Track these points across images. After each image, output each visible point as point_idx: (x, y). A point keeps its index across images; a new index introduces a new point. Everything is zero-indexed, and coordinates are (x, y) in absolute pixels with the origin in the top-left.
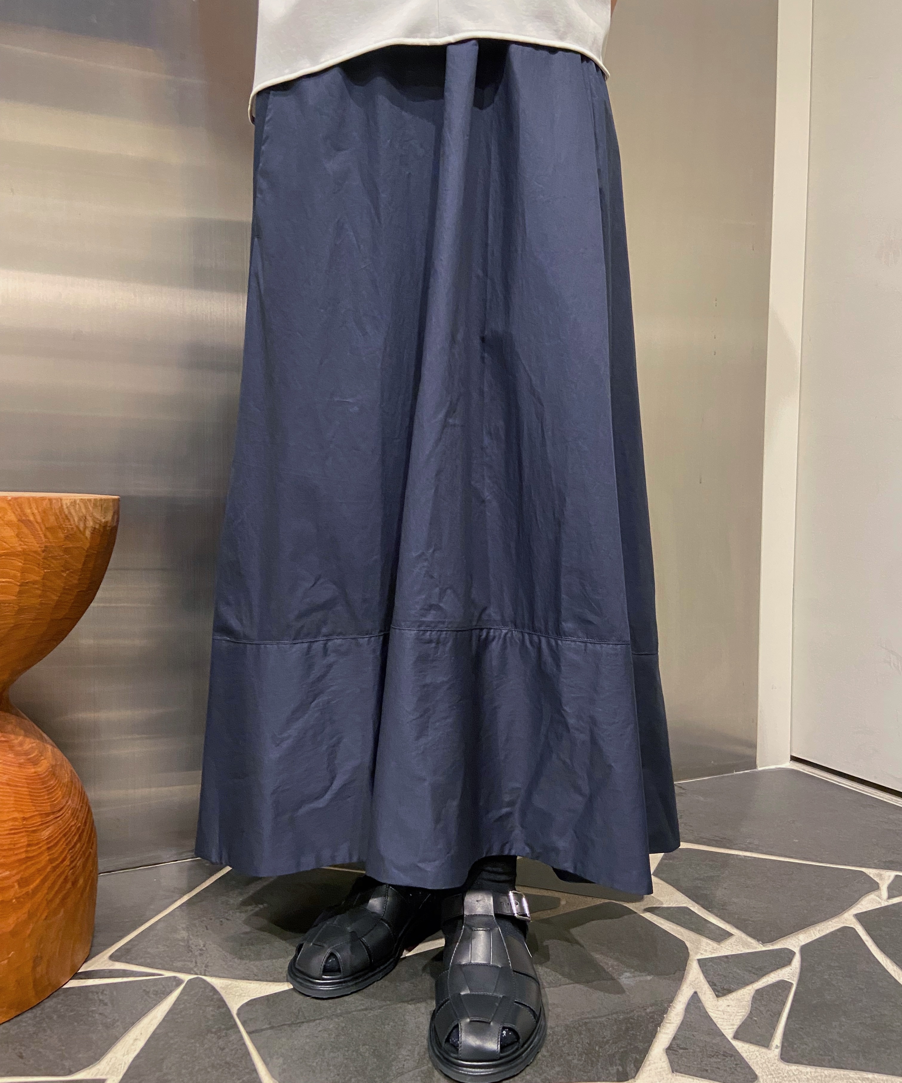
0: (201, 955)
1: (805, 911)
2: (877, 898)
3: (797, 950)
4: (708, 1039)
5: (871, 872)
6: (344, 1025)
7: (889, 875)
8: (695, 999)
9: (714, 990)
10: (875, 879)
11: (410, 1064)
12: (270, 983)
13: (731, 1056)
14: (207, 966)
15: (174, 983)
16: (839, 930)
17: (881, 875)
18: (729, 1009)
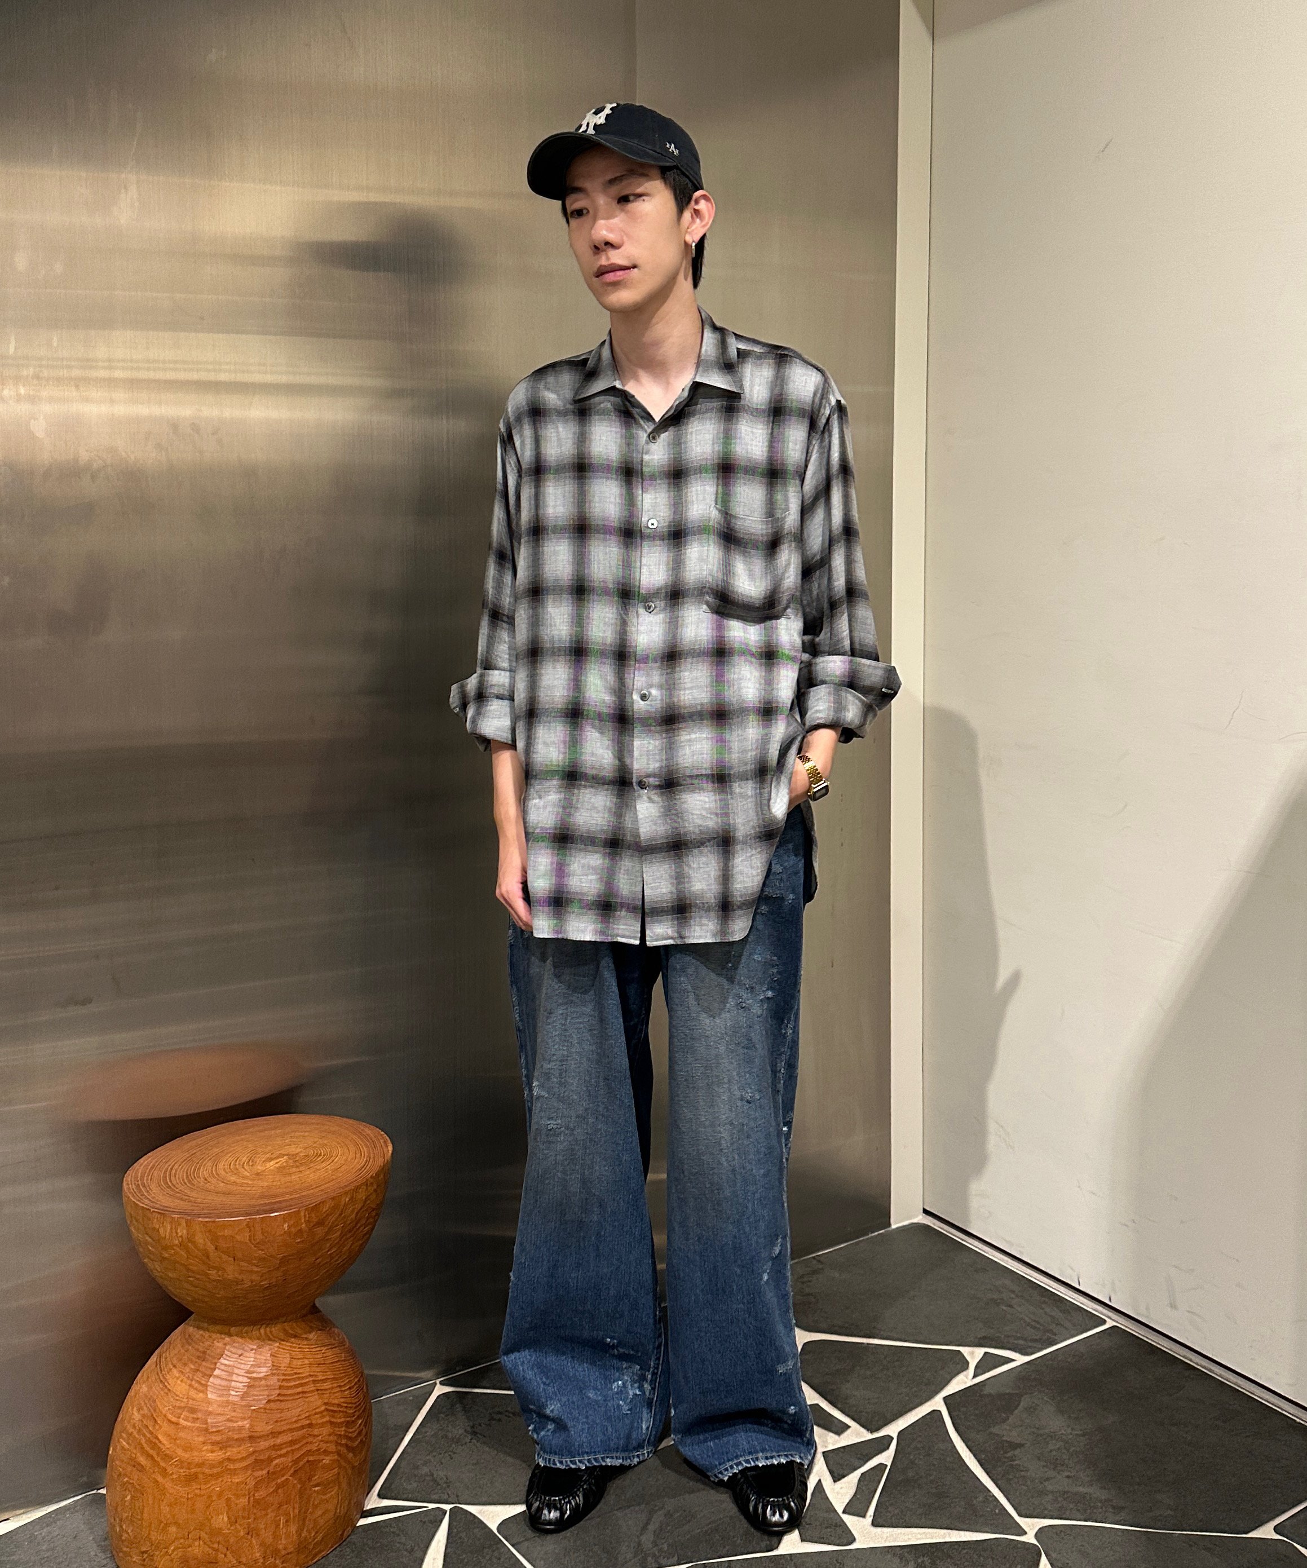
0: (448, 1487)
1: (907, 1398)
2: (964, 1378)
3: (895, 1436)
4: (826, 1515)
5: (965, 1350)
6: (576, 1532)
7: (979, 1352)
8: (819, 1484)
9: (833, 1477)
10: (968, 1358)
11: (629, 1556)
12: (512, 1506)
13: (840, 1526)
14: (457, 1496)
15: (441, 1513)
16: (928, 1414)
17: (972, 1353)
18: (842, 1491)
